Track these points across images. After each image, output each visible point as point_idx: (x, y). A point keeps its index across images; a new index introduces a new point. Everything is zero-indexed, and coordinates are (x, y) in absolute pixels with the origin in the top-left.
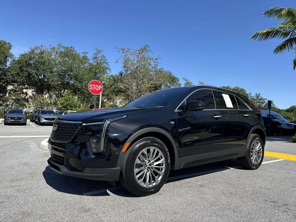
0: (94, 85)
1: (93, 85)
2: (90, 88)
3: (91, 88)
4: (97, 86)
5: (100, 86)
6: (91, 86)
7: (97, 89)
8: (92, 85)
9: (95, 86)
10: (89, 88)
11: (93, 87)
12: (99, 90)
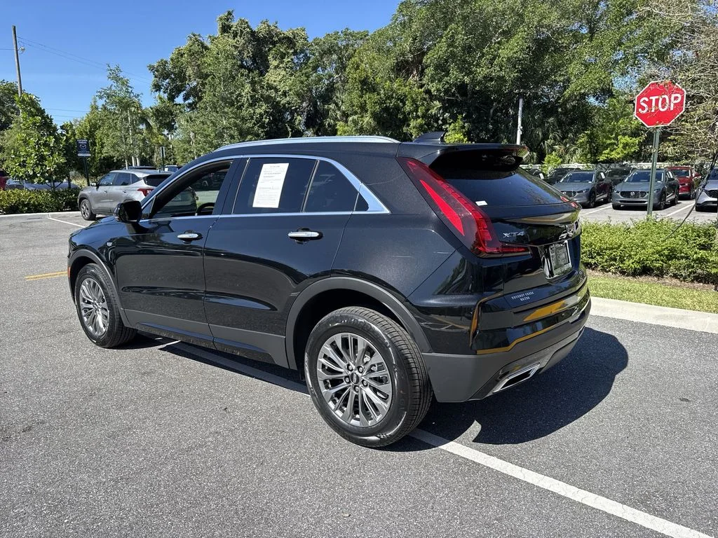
0: (654, 98)
1: (651, 98)
2: (640, 110)
3: (643, 108)
4: (664, 99)
5: (673, 96)
6: (644, 101)
7: (663, 108)
8: (647, 100)
9: (657, 101)
10: (637, 110)
11: (649, 103)
12: (672, 109)
